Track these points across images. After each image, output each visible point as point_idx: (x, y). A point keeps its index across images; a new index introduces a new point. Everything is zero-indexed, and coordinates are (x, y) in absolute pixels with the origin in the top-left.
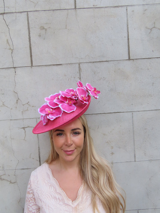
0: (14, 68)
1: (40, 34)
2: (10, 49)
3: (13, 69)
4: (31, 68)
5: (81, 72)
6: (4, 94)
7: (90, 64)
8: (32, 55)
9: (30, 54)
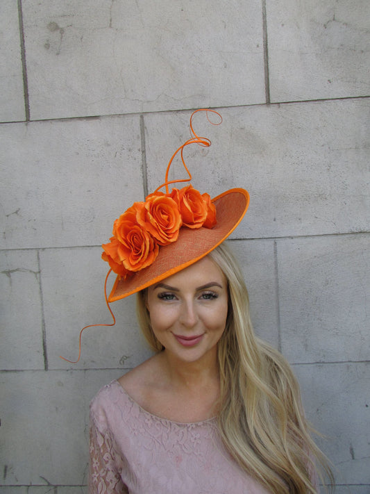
1: (48, 41)
4: (27, 125)
5: (146, 136)
7: (169, 117)
9: (23, 90)
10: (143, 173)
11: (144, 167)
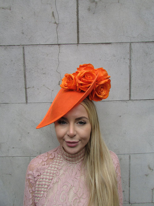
0: (59, 45)
1: (90, 7)
2: (55, 23)
3: (57, 46)
4: (77, 45)
5: (132, 52)
6: (45, 74)
7: (142, 44)
9: (77, 29)
10: (129, 69)
11: (130, 66)
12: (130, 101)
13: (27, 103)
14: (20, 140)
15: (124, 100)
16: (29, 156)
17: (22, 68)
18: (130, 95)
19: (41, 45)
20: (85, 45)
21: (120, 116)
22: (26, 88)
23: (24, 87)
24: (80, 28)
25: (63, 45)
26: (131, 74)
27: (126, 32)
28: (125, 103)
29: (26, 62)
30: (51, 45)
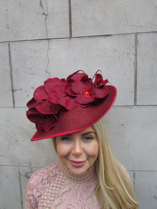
0: (48, 39)
2: (44, 14)
3: (46, 41)
6: (33, 74)
8: (72, 21)
12: (136, 107)
13: (14, 108)
14: (8, 148)
15: (128, 105)
16: (18, 165)
17: (8, 68)
18: (135, 99)
19: (28, 41)
20: (79, 38)
21: (123, 125)
22: (13, 91)
23: (11, 89)
24: (72, 19)
25: (53, 40)
26: (136, 72)
27: (130, 20)
28: (128, 108)
29: (12, 60)
30: (39, 41)
